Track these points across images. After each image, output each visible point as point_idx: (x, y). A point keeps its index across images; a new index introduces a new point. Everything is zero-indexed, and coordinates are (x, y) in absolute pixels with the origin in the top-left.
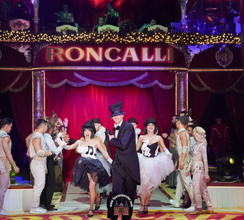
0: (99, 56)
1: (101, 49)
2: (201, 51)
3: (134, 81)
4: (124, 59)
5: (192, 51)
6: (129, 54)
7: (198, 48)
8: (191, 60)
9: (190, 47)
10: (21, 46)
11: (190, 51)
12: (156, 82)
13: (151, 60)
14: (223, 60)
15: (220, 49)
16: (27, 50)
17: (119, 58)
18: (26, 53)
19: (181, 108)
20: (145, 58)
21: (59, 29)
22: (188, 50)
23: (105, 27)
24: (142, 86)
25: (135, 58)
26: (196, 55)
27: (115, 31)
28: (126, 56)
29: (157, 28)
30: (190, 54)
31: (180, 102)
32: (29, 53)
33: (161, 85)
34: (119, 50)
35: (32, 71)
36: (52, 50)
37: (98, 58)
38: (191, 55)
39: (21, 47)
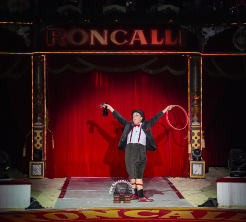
0: (104, 39)
1: (106, 32)
2: (216, 33)
3: (142, 67)
4: (132, 43)
5: (207, 33)
6: (137, 36)
7: (214, 30)
8: (206, 43)
9: (204, 30)
10: (20, 28)
11: (205, 33)
12: (167, 67)
13: (161, 43)
14: (240, 43)
15: (238, 31)
16: (26, 32)
17: (126, 41)
18: (25, 36)
19: (194, 96)
20: (155, 41)
21: (60, 9)
22: (202, 32)
23: (110, 7)
24: (151, 72)
25: (143, 41)
26: (210, 38)
27: (121, 11)
28: (134, 38)
29: (168, 8)
30: (204, 36)
31: (194, 89)
32: (28, 36)
33: (172, 71)
34: (125, 33)
35: (31, 55)
36: (53, 32)
37: (103, 41)
38: (206, 37)
39: (20, 30)
